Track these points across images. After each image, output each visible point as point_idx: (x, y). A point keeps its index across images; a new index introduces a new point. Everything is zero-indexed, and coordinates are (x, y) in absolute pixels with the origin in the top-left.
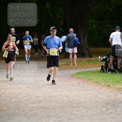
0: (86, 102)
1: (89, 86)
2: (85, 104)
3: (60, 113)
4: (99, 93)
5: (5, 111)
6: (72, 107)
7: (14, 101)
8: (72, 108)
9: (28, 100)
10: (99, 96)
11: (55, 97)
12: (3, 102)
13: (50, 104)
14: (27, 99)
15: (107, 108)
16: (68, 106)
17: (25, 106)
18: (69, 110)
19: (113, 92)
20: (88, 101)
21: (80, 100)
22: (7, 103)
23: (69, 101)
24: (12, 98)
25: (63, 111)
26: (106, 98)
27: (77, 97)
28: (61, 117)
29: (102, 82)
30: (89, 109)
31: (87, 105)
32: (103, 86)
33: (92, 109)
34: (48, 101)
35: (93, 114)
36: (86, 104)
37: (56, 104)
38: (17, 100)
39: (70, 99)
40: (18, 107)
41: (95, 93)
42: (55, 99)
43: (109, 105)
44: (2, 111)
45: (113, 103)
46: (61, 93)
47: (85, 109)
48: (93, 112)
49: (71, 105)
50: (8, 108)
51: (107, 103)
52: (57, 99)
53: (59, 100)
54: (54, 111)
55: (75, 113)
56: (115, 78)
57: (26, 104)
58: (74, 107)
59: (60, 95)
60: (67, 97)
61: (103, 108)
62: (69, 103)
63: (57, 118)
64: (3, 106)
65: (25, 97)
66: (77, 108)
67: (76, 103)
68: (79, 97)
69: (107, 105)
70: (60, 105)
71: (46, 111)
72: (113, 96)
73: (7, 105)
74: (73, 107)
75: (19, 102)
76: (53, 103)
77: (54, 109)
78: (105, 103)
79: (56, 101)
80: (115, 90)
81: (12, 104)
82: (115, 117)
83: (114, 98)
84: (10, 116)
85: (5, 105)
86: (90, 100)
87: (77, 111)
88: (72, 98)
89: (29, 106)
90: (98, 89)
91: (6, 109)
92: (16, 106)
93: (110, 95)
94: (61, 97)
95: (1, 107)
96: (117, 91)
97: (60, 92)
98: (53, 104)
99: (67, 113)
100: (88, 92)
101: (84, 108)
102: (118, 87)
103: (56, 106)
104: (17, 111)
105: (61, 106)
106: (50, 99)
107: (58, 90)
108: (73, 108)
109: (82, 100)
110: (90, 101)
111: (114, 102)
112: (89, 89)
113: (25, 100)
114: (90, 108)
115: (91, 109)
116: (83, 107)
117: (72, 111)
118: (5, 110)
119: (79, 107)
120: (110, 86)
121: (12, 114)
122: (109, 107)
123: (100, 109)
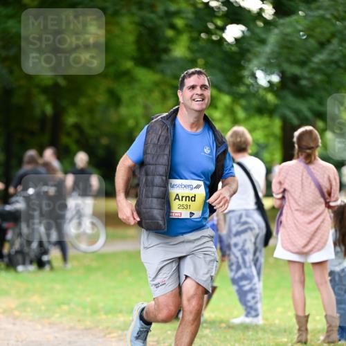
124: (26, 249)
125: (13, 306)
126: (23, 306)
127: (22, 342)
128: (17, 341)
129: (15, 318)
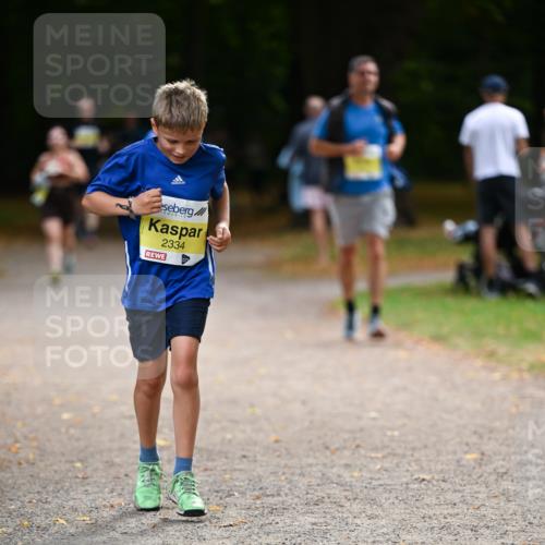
0: (390, 425)
1: (403, 355)
2: (385, 435)
3: (274, 473)
4: (448, 385)
5: (25, 465)
6: (327, 448)
7: (67, 420)
8: (328, 453)
10: (446, 400)
11: (252, 405)
12: (19, 424)
13: (229, 436)
15: (483, 454)
16: (310, 442)
17: (115, 446)
18: (310, 461)
20: (399, 422)
22: (37, 431)
23: (311, 422)
24: (56, 409)
25: (286, 466)
26: (478, 406)
27: (348, 402)
28: (279, 495)
30: (404, 456)
31: (392, 439)
33: (416, 455)
34: (219, 421)
35: (424, 480)
36: (389, 433)
37: (253, 435)
39: (316, 411)
40: (86, 447)
41: (432, 386)
42: (249, 411)
43: (490, 439)
44: (15, 469)
45: (511, 431)
46: (278, 387)
47: (384, 457)
48: (422, 469)
49: (319, 438)
50: (42, 453)
51: (480, 430)
52: (259, 412)
53: (269, 415)
54: (244, 465)
55: (339, 476)
56: (519, 321)
57: (122, 436)
58: (337, 449)
60: (304, 403)
61: (466, 453)
62: (314, 432)
63: (258, 498)
64: (16, 441)
66: (347, 453)
67: (343, 430)
68: (356, 402)
69: (481, 437)
70: (273, 437)
71: (210, 464)
73: (35, 439)
74: (332, 447)
75: (89, 427)
76: (241, 431)
77: (244, 456)
78: (475, 433)
79: (253, 423)
80: (520, 370)
81: (60, 433)
82: (516, 494)
83: (514, 410)
84: (51, 488)
85: (26, 437)
86: (406, 415)
87: (347, 466)
91: (31, 456)
92: (75, 445)
93: (495, 395)
95: (9, 450)
96: (526, 376)
98: (240, 436)
99: (302, 475)
100: (396, 381)
101: (380, 455)
102: (530, 357)
103: (255, 444)
104: (78, 465)
105: (276, 445)
106: (226, 412)
107: (263, 371)
108: (333, 453)
109: (373, 414)
110: (405, 421)
111: (513, 428)
114: (409, 453)
115: (412, 455)
116: (376, 449)
117: (325, 465)
118: (28, 462)
119: (358, 446)
120: (495, 356)
121: (57, 477)
122: (489, 447)
123: (450, 457)
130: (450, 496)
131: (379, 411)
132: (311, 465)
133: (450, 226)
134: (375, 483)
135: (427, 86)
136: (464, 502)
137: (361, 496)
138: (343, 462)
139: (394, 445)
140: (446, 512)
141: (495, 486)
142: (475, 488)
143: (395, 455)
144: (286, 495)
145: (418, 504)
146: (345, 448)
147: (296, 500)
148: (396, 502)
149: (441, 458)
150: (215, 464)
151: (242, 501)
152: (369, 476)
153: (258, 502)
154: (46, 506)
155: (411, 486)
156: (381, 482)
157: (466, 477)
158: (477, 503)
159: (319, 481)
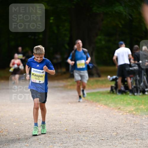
0: (94, 126)
1: (98, 108)
2: (93, 128)
3: (66, 138)
4: (109, 116)
7: (15, 125)
8: (79, 133)
9: (31, 124)
10: (108, 120)
11: (60, 121)
12: (3, 126)
13: (55, 129)
14: (29, 123)
15: (117, 133)
16: (75, 130)
17: (27, 131)
18: (75, 135)
19: (124, 116)
20: (97, 125)
21: (87, 124)
22: (7, 127)
23: (75, 125)
24: (12, 122)
25: (69, 136)
26: (116, 121)
27: (84, 120)
28: (67, 143)
29: (111, 104)
30: (98, 134)
32: (113, 109)
33: (101, 133)
34: (52, 125)
35: (103, 139)
37: (61, 128)
38: (18, 124)
39: (76, 122)
40: (19, 131)
41: (105, 116)
42: (59, 123)
43: (119, 129)
44: (2, 137)
46: (67, 117)
48: (102, 137)
49: (77, 129)
50: (9, 133)
51: (117, 127)
52: (62, 123)
53: (65, 123)
54: (58, 136)
55: (82, 139)
56: (126, 100)
57: (28, 129)
59: (66, 118)
60: (73, 120)
61: (113, 133)
62: (75, 128)
63: (62, 144)
65: (26, 120)
66: (84, 133)
67: (83, 127)
68: (86, 120)
69: (117, 129)
70: (65, 129)
71: (50, 136)
72: (123, 119)
73: (7, 129)
74: (80, 131)
75: (20, 126)
76: (58, 127)
77: (58, 134)
79: (61, 125)
80: (126, 113)
81: (13, 128)
82: (126, 143)
83: (125, 122)
85: (4, 129)
86: (98, 123)
88: (79, 122)
89: (31, 130)
90: (107, 112)
91: (6, 134)
92: (17, 131)
93: (120, 119)
94: (66, 120)
96: (128, 114)
97: (66, 115)
98: (57, 129)
99: (73, 138)
100: (96, 115)
101: (92, 133)
102: (129, 109)
103: (61, 130)
105: (66, 131)
106: (54, 123)
107: (63, 113)
109: (90, 123)
110: (98, 125)
111: (125, 127)
112: (97, 112)
113: (27, 124)
117: (78, 136)
119: (86, 131)
120: (120, 109)
121: (12, 139)
122: (119, 131)
123: (109, 134)
124: (138, 86)
125: (133, 109)
126: (137, 110)
127: (136, 124)
128: (134, 124)
129: (134, 114)
130: (109, 143)
131: (91, 123)
132: (75, 136)
133: (109, 77)
134: (90, 140)
135: (103, 42)
136: (113, 145)
137: (87, 143)
138: (83, 135)
139: (95, 131)
140: (108, 147)
141: (120, 141)
142: (115, 141)
143: (95, 133)
144: (69, 143)
145: (101, 145)
146: (83, 131)
147: (71, 144)
148: (96, 145)
149: (107, 134)
150: (51, 135)
151: (58, 145)
152: (89, 138)
153: (62, 145)
154: (10, 146)
155: (100, 141)
156: (92, 140)
157: (113, 139)
158: (116, 145)
159: (77, 140)
